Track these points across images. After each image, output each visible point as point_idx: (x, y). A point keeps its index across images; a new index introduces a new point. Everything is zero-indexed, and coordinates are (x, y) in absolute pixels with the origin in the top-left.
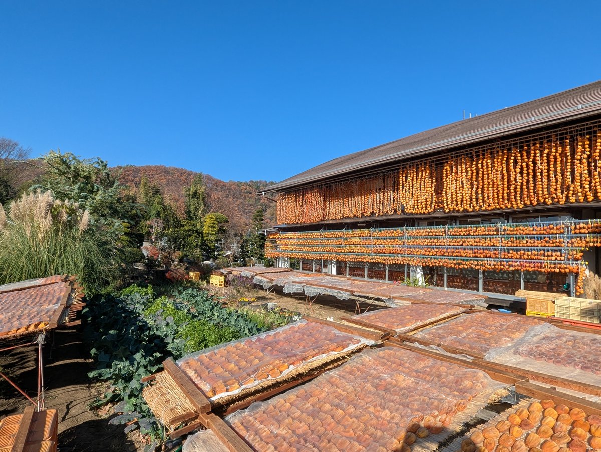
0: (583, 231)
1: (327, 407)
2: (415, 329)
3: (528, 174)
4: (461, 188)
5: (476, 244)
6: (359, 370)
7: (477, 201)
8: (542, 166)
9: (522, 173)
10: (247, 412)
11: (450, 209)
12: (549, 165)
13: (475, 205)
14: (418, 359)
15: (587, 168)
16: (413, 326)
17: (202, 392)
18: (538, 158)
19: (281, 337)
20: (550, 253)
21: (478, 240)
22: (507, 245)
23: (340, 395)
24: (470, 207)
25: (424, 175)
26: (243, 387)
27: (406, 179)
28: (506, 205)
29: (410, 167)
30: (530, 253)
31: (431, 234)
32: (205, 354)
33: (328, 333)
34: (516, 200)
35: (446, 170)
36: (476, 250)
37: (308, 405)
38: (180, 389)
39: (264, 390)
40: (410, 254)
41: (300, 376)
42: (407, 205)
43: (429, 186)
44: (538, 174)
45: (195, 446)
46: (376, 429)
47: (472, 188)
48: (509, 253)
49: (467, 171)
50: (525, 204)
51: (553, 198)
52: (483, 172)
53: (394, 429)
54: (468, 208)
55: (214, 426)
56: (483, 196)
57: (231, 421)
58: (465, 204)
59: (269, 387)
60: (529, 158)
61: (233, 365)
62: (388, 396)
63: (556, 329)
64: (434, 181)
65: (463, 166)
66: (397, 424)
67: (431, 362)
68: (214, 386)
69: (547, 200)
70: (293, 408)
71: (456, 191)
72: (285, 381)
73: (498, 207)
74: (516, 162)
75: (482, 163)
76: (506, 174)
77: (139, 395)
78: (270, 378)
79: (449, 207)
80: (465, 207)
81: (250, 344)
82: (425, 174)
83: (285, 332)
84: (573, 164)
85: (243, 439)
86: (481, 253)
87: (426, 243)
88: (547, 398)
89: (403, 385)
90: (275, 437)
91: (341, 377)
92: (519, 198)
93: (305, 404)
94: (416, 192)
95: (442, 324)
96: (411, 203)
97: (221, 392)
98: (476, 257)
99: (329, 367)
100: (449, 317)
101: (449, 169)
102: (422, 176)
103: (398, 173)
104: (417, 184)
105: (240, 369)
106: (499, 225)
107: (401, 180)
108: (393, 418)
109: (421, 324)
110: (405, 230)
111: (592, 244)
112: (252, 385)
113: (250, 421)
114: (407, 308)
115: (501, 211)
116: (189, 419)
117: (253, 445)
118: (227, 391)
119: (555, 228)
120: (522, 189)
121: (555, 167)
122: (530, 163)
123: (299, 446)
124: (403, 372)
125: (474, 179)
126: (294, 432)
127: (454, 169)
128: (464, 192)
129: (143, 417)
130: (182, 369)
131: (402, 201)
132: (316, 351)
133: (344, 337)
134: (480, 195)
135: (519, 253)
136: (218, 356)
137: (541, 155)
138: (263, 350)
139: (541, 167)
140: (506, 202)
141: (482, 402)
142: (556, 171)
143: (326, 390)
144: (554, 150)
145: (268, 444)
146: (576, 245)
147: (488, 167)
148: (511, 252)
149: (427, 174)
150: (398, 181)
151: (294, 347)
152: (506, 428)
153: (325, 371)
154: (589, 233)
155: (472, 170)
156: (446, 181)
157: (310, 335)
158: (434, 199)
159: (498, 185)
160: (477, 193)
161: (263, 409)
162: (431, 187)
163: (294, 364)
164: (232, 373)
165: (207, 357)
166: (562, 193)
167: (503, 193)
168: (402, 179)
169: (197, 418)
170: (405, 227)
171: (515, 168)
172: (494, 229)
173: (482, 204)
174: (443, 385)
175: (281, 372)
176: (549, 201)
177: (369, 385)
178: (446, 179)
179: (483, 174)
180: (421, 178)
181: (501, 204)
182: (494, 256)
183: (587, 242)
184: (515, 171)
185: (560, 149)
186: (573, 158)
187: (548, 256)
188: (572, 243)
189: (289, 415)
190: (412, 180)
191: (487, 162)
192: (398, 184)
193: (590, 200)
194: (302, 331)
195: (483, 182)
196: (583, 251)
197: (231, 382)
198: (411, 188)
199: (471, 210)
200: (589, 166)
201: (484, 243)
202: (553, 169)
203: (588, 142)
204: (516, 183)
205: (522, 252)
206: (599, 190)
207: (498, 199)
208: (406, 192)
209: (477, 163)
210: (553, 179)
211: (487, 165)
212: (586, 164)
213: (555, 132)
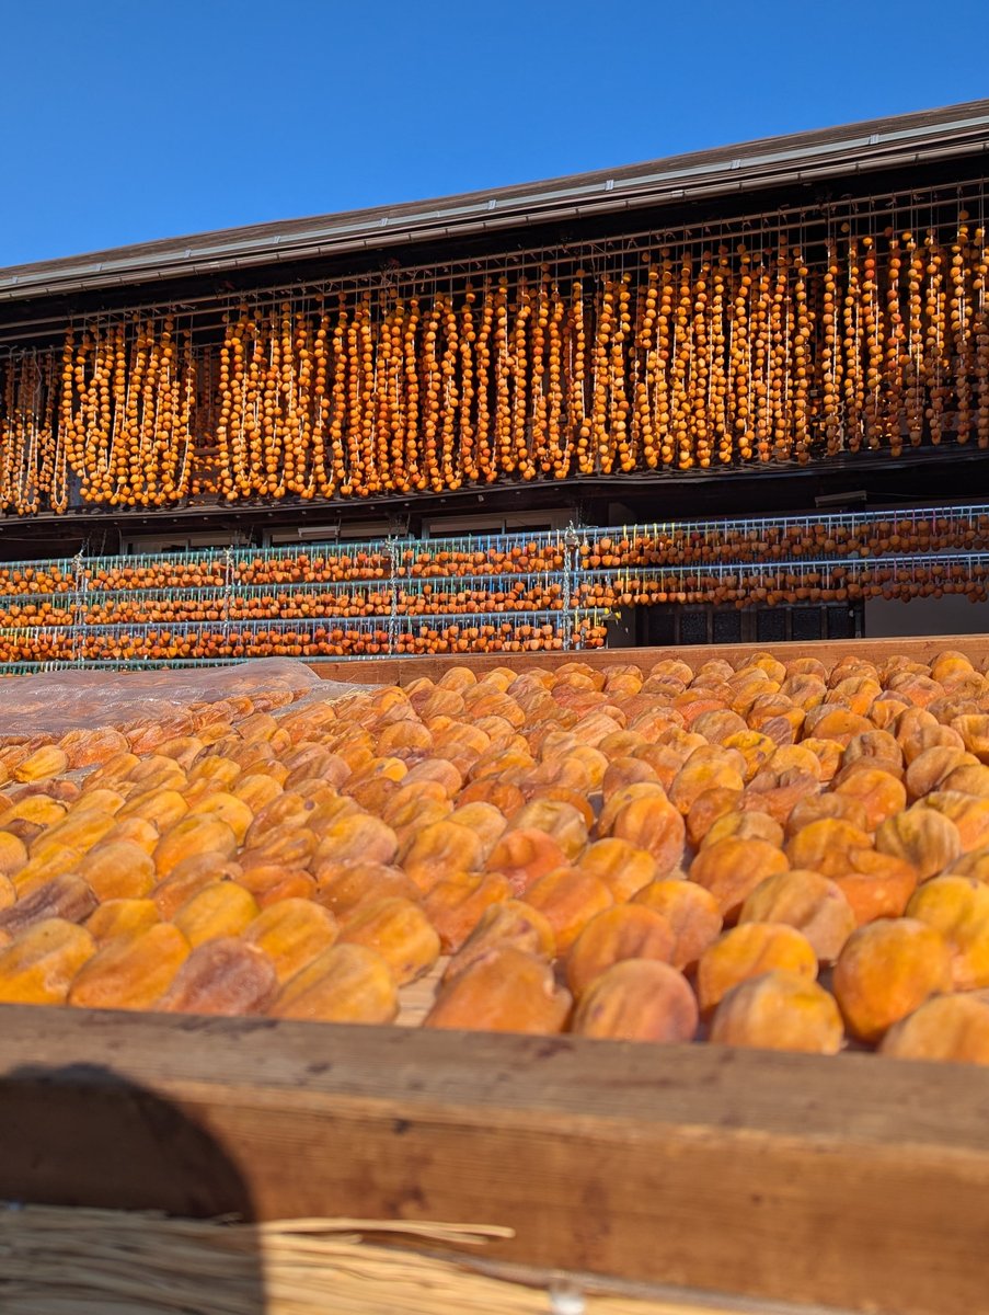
0: (608, 560)
3: (475, 382)
4: (279, 421)
5: (320, 609)
7: (327, 465)
8: (511, 360)
9: (458, 378)
11: (240, 491)
12: (529, 356)
13: (322, 477)
15: (621, 371)
18: (503, 332)
20: (526, 629)
21: (329, 597)
22: (412, 608)
24: (306, 483)
25: (154, 364)
27: (89, 376)
28: (410, 479)
29: (103, 332)
30: (474, 632)
31: (175, 580)
34: (440, 465)
35: (232, 349)
36: (321, 631)
40: (97, 656)
42: (88, 473)
43: (173, 411)
44: (503, 382)
47: (313, 418)
48: (416, 633)
49: (297, 363)
50: (466, 476)
51: (537, 465)
52: (348, 364)
54: (301, 487)
56: (345, 444)
58: (290, 474)
60: (477, 329)
64: (189, 390)
65: (287, 341)
69: (523, 465)
71: (263, 427)
73: (389, 484)
74: (442, 346)
75: (345, 336)
76: (414, 378)
79: (238, 479)
80: (291, 484)
82: (159, 361)
84: (589, 361)
86: (335, 641)
87: (156, 614)
92: (448, 457)
94: (126, 424)
96: (104, 467)
101: (239, 348)
102: (146, 367)
103: (59, 356)
106: (391, 544)
107: (67, 376)
110: (80, 568)
111: (627, 597)
115: (398, 498)
119: (541, 553)
120: (457, 433)
121: (546, 363)
122: (482, 345)
125: (320, 389)
127: (258, 349)
128: (286, 430)
131: (72, 457)
134: (337, 445)
135: (445, 633)
137: (511, 326)
139: (509, 361)
140: (413, 468)
142: (546, 377)
144: (544, 312)
146: (591, 600)
147: (361, 353)
148: (424, 630)
149: (162, 364)
150: (60, 387)
154: (621, 566)
155: (314, 361)
156: (230, 389)
158: (189, 455)
159: (390, 412)
160: (328, 441)
162: (180, 413)
166: (562, 447)
167: (405, 438)
168: (74, 375)
170: (79, 558)
171: (440, 359)
172: (378, 557)
173: (341, 473)
176: (529, 470)
178: (229, 382)
179: (347, 373)
180: (144, 377)
181: (398, 474)
182: (376, 648)
183: (618, 593)
184: (440, 370)
185: (559, 308)
187: (523, 638)
188: (583, 597)
190: (112, 380)
191: (360, 335)
192: (58, 400)
193: (627, 466)
195: (348, 401)
196: (606, 623)
198: (105, 407)
199: (308, 492)
200: (628, 369)
201: (346, 606)
202: (540, 368)
203: (625, 295)
204: (442, 407)
205: (454, 629)
206: (649, 439)
207: (391, 459)
208: (86, 421)
209: (330, 335)
210: (539, 402)
211: (360, 344)
212: (620, 360)
213: (548, 256)
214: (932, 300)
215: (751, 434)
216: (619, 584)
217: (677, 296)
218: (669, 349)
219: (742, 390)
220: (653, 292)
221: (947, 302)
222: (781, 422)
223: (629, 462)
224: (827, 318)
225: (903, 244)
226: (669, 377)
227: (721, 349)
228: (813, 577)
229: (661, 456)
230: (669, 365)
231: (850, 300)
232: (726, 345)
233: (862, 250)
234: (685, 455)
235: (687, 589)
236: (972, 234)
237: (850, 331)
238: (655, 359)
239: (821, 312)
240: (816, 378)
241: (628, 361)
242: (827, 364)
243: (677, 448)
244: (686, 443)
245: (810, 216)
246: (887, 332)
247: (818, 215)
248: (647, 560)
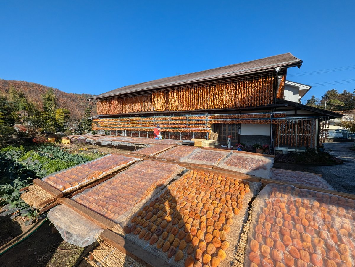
0: (211, 118)
1: (120, 185)
2: (157, 154)
3: (196, 98)
4: (175, 102)
5: (179, 123)
6: (133, 170)
7: (180, 107)
8: (200, 96)
9: (194, 98)
10: (82, 194)
12: (202, 95)
14: (156, 163)
16: (156, 153)
17: (58, 189)
18: (199, 93)
19: (99, 162)
20: (202, 126)
21: (180, 121)
22: (189, 123)
23: (125, 180)
26: (80, 184)
27: (155, 97)
28: (189, 109)
29: (156, 92)
30: (196, 126)
31: (164, 119)
32: (59, 174)
33: (121, 158)
34: (192, 107)
35: (170, 94)
36: (179, 125)
37: (111, 186)
38: (44, 191)
39: (91, 183)
41: (108, 175)
42: (155, 108)
43: (164, 101)
44: (199, 98)
45: (55, 212)
46: (139, 189)
47: (178, 102)
48: (190, 126)
49: (177, 96)
50: (195, 109)
51: (203, 107)
52: (182, 96)
53: (146, 188)
55: (65, 202)
56: (182, 105)
57: (74, 199)
58: (176, 108)
59: (93, 182)
60: (197, 92)
61: (75, 176)
62: (144, 177)
63: (201, 149)
64: (165, 98)
65: (176, 94)
66: (147, 186)
67: (160, 163)
68: (64, 186)
70: (105, 188)
71: (173, 103)
72: (101, 179)
73: (187, 109)
74: (193, 94)
75: (182, 93)
76: (189, 98)
77: (18, 199)
78: (94, 178)
79: (170, 109)
81: (84, 166)
83: (101, 160)
84: (209, 96)
85: (81, 204)
86: (181, 126)
87: (162, 123)
88: (195, 169)
89: (150, 172)
90: (96, 200)
91: (126, 173)
93: (110, 186)
94: (159, 103)
95: (167, 151)
96: (157, 107)
97: (68, 187)
98: (179, 127)
99: (121, 171)
100: (169, 149)
103: (152, 94)
104: (159, 100)
105: (78, 177)
106: (187, 116)
108: (145, 184)
109: (159, 152)
111: (213, 123)
112: (85, 182)
113: (84, 197)
114: (154, 147)
115: (188, 111)
116: (51, 202)
117: (85, 205)
118: (72, 187)
119: (204, 117)
120: (194, 103)
121: (204, 96)
122: (197, 94)
123: (107, 201)
124: (150, 168)
125: (179, 99)
126: (105, 197)
127: (173, 94)
129: (23, 209)
130: (45, 181)
131: (153, 106)
132: (115, 165)
133: (128, 158)
134: (181, 105)
136: (67, 173)
137: (200, 92)
138: (90, 168)
140: (189, 108)
141: (176, 174)
142: (204, 98)
143: (119, 179)
144: (204, 90)
145: (93, 203)
146: (209, 123)
147: (184, 95)
148: (190, 125)
149: (162, 96)
150: (152, 98)
151: (105, 165)
152: (182, 180)
153: (119, 172)
154: (213, 119)
155: (179, 96)
157: (113, 159)
158: (165, 106)
159: (187, 101)
160: (180, 104)
161: (90, 191)
163: (105, 171)
164: (74, 179)
165: (60, 175)
166: (206, 105)
167: (188, 105)
169: (55, 201)
170: (154, 117)
171: (192, 96)
172: (185, 117)
174: (164, 170)
175: (99, 175)
176: (202, 108)
177: (137, 174)
178: (169, 98)
179: (182, 97)
182: (185, 127)
185: (206, 90)
186: (209, 94)
187: (201, 127)
188: (208, 122)
189: (103, 191)
190: (157, 98)
191: (183, 93)
192: (152, 99)
193: (213, 108)
194: (109, 159)
195: (182, 100)
196: (211, 125)
197: (74, 183)
198: (157, 101)
199: (178, 110)
200: (214, 97)
201: (182, 122)
202: (203, 97)
203: (213, 88)
204: (193, 101)
205: (194, 125)
206: (216, 105)
207: (187, 107)
208: (155, 102)
209: (180, 93)
210: (203, 100)
211: (184, 94)
212: (213, 96)
213: (205, 84)
214: (250, 89)
215: (228, 105)
216: (212, 121)
217: (219, 89)
218: (218, 95)
219: (227, 100)
220: (217, 88)
221: (252, 89)
222: (231, 103)
223: (214, 107)
224: (237, 91)
225: (246, 82)
226: (218, 98)
227: (224, 95)
228: (235, 121)
229: (217, 107)
230: (218, 96)
231: (240, 89)
232: (225, 94)
233: (242, 83)
234: (220, 107)
235: (220, 122)
236: (255, 81)
237: (240, 93)
238: (217, 96)
239: (236, 91)
240: (236, 98)
241: (214, 96)
242: (237, 97)
243: (219, 106)
244: (220, 105)
245: (235, 79)
246: (244, 92)
247: (236, 79)
248: (215, 118)
